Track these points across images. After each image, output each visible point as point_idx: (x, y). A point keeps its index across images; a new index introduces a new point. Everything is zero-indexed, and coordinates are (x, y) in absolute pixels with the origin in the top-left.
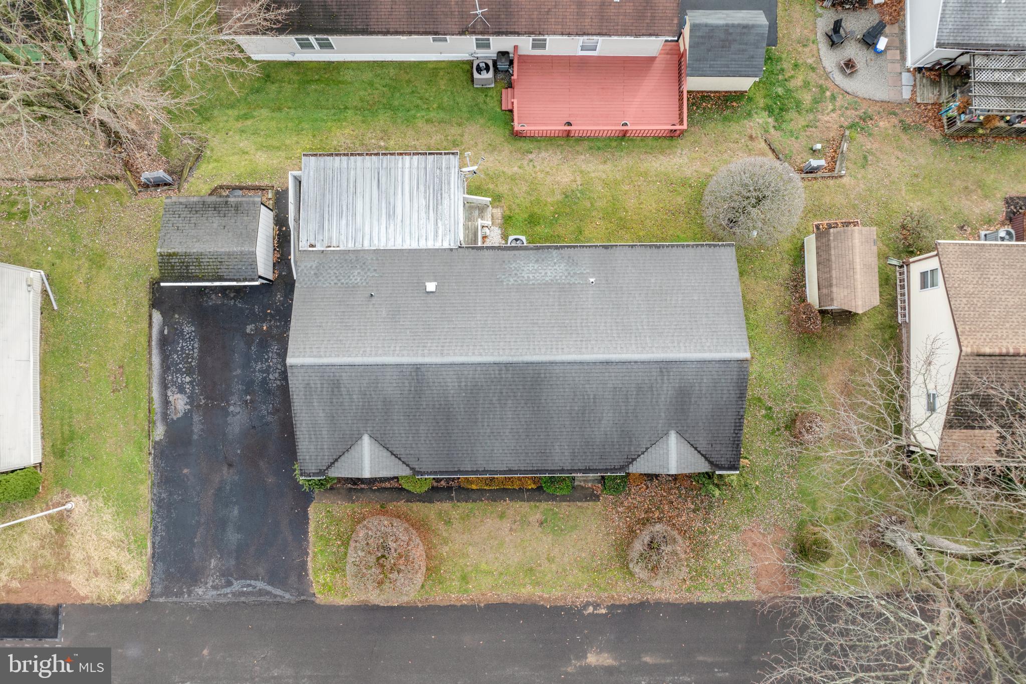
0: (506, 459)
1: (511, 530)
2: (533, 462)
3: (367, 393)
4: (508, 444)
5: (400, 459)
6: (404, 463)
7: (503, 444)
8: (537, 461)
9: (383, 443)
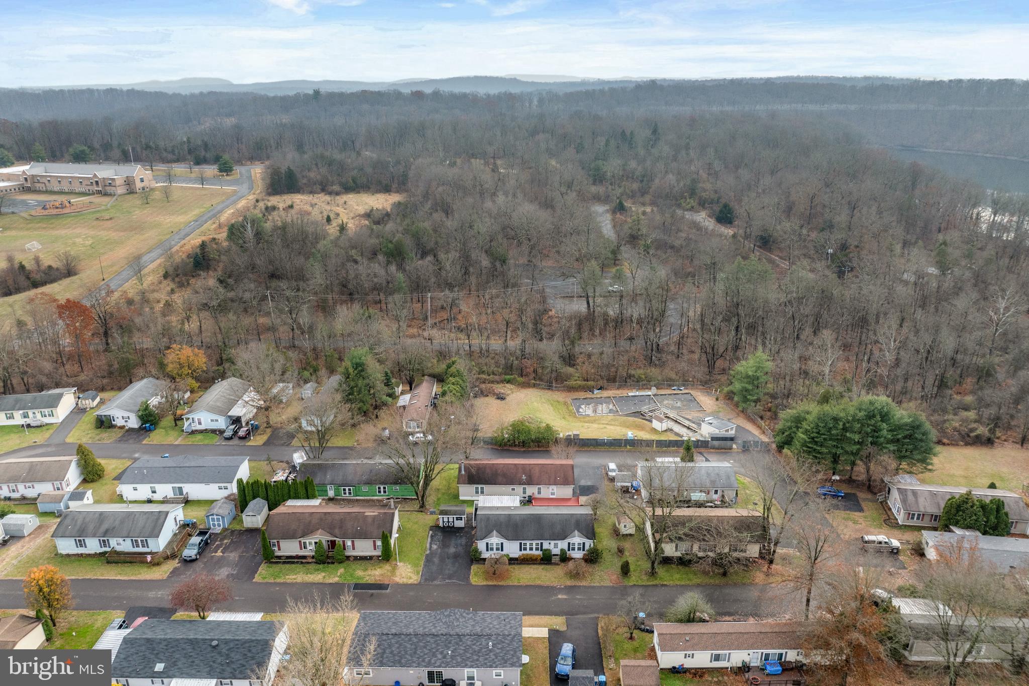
0: (532, 537)
2: (539, 537)
4: (532, 534)
6: (503, 537)
8: (541, 537)
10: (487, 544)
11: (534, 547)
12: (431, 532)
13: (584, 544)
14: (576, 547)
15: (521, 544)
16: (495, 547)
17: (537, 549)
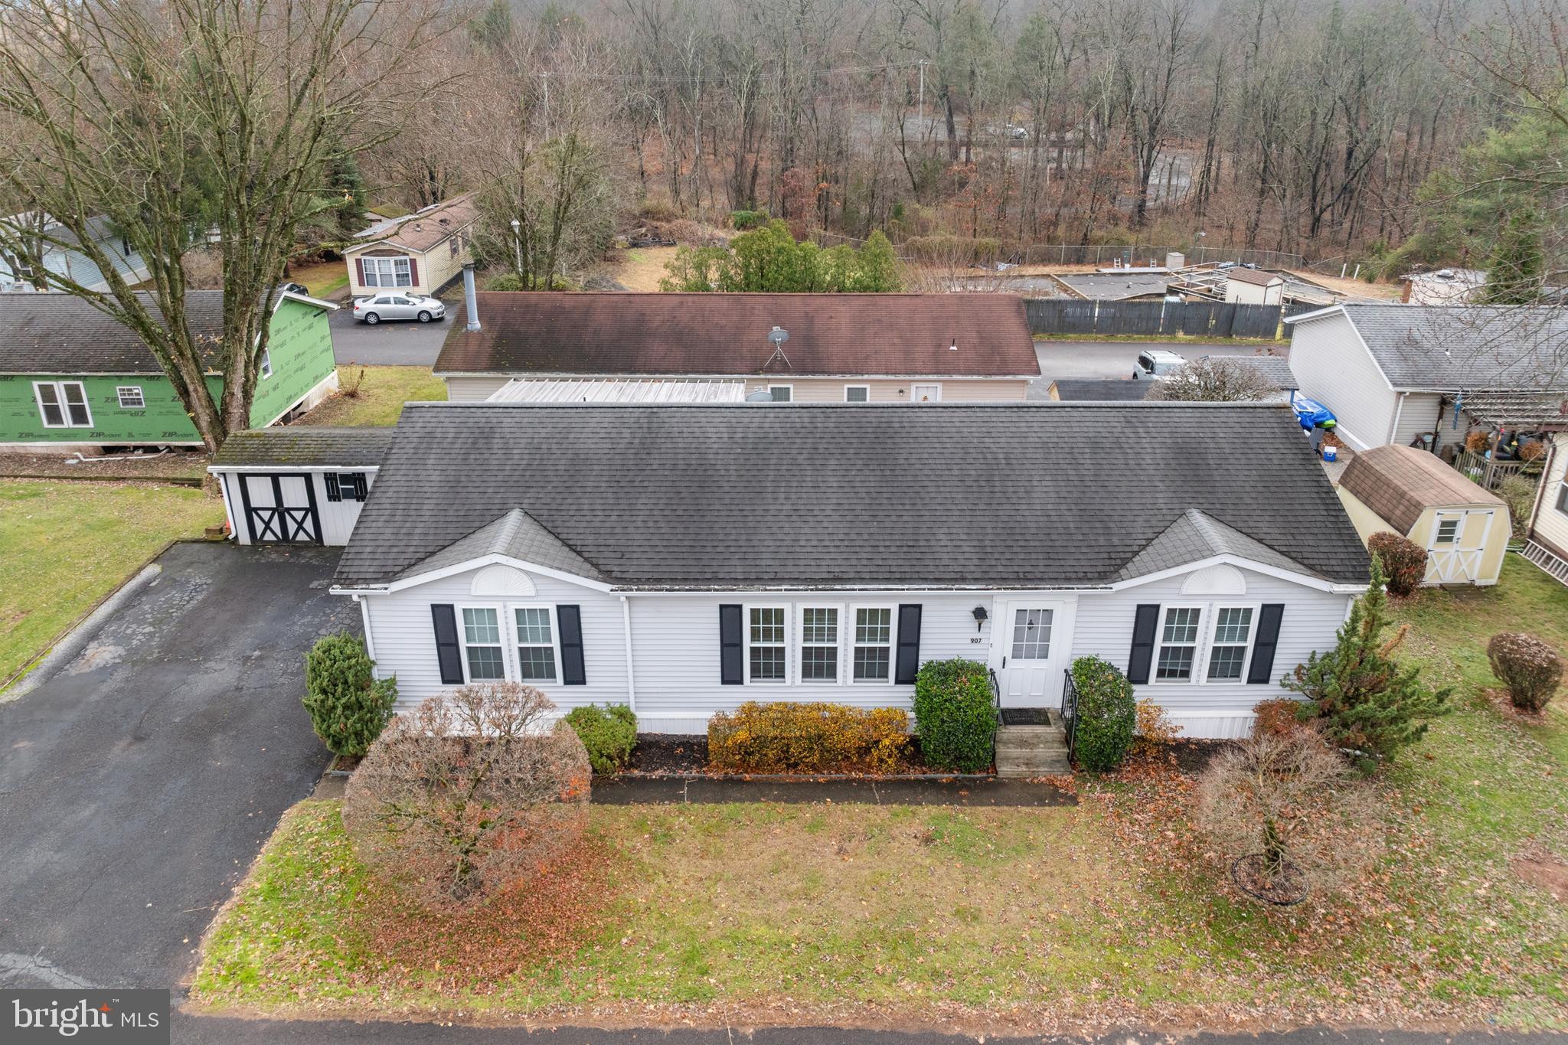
0: (827, 556)
1: (841, 851)
2: (890, 562)
3: (544, 446)
4: (830, 531)
5: (579, 553)
6: (586, 560)
7: (820, 530)
8: (900, 562)
9: (549, 524)
10: (443, 616)
11: (846, 643)
12: (154, 569)
13: (1273, 615)
14: (1205, 643)
15: (730, 616)
16: (509, 645)
17: (869, 665)
